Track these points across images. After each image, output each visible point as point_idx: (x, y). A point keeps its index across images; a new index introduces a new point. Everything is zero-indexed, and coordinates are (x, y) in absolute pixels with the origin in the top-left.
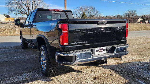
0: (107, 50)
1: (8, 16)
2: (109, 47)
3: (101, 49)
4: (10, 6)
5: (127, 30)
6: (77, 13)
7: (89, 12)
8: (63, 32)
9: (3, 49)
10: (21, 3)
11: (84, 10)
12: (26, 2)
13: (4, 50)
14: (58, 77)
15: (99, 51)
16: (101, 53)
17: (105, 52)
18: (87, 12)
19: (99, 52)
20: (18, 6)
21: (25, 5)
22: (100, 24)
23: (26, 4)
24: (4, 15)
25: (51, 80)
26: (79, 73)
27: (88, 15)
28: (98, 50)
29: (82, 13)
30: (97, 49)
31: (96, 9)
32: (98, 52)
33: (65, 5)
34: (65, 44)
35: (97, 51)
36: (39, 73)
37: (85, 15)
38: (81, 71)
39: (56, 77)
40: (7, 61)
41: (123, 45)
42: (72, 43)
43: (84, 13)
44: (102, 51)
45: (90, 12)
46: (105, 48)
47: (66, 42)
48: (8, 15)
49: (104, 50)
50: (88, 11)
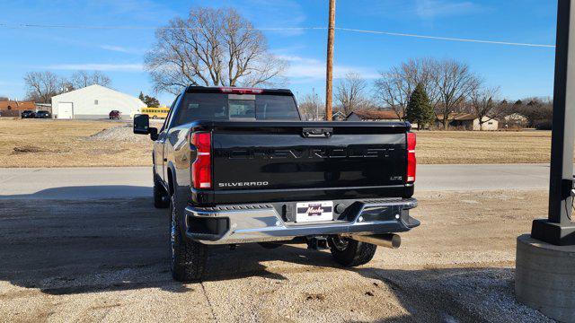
0: (336, 211)
1: (153, 99)
2: (345, 204)
3: (316, 208)
4: (159, 69)
5: (413, 154)
6: (393, 87)
7: (441, 84)
8: (200, 154)
9: (104, 203)
10: (193, 56)
11: (419, 76)
12: (209, 53)
13: (105, 206)
14: (208, 284)
15: (310, 210)
16: (315, 219)
17: (328, 216)
18: (432, 83)
19: (310, 214)
20: (185, 68)
21: (208, 64)
22: (310, 135)
23: (210, 60)
24: (141, 97)
25: (184, 290)
26: (273, 281)
27: (434, 94)
28: (307, 209)
29: (413, 88)
30: (300, 205)
31: (470, 71)
32: (306, 214)
33: (328, 62)
34: (203, 185)
35: (303, 211)
36: (165, 272)
37: (425, 96)
38: (284, 275)
39: (204, 283)
40: (96, 237)
41: (397, 201)
42: (221, 185)
43: (419, 86)
44: (319, 214)
45: (445, 85)
46: (329, 204)
47: (205, 182)
48: (151, 96)
49: (327, 210)
50: (436, 80)
